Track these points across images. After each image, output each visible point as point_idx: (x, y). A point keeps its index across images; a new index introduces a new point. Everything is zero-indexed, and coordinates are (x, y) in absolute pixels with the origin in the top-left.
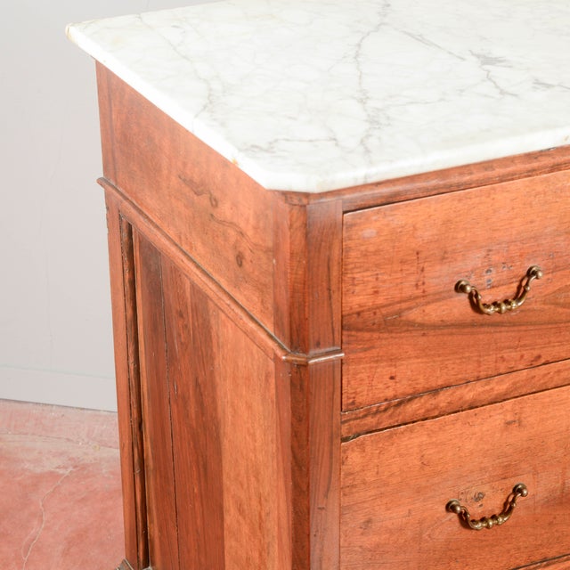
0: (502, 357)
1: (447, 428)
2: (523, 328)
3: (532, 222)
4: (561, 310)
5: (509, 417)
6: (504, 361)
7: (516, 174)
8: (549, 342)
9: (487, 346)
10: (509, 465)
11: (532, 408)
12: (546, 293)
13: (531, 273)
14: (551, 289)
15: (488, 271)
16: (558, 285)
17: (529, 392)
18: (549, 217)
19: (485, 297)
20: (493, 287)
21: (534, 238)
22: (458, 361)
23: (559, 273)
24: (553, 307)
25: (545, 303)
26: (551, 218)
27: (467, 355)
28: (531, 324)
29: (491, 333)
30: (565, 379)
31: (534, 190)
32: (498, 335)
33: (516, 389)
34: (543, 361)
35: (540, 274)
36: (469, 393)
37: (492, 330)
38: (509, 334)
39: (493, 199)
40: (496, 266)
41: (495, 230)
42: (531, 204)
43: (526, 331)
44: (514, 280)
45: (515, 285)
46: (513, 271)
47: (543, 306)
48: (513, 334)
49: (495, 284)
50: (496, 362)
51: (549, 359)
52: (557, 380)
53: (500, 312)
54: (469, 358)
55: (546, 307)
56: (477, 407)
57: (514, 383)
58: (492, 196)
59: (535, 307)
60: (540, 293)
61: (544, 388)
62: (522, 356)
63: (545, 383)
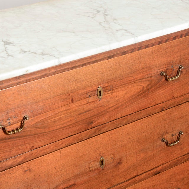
0: (19, 149)
1: (2, 176)
2: (25, 137)
3: (22, 100)
4: (38, 130)
5: (26, 169)
6: (20, 150)
7: (13, 85)
8: (36, 141)
9: (13, 146)
10: (28, 186)
11: (33, 164)
12: (32, 124)
13: (25, 118)
14: (33, 123)
15: (9, 119)
16: (36, 121)
17: (31, 159)
18: (28, 98)
19: (8, 129)
20: (11, 125)
21: (24, 106)
22: (2, 152)
23: (35, 117)
24: (35, 129)
25: (32, 128)
26: (29, 98)
27: (5, 150)
28: (28, 136)
29: (13, 141)
30: (44, 153)
31: (21, 89)
32: (16, 141)
33: (26, 159)
34: (35, 148)
35: (28, 118)
36: (9, 163)
37: (14, 140)
38: (20, 140)
39: (6, 94)
40: (11, 117)
41: (9, 105)
42: (21, 94)
43: (26, 138)
44: (19, 121)
45: (20, 123)
46: (18, 118)
47: (31, 129)
48: (22, 140)
49: (12, 124)
50: (17, 151)
51: (37, 147)
52: (41, 154)
53: (14, 133)
54: (6, 151)
55: (33, 129)
56: (13, 167)
57: (25, 157)
58: (5, 93)
59: (29, 130)
60: (30, 124)
61: (37, 157)
62: (27, 147)
63: (37, 155)
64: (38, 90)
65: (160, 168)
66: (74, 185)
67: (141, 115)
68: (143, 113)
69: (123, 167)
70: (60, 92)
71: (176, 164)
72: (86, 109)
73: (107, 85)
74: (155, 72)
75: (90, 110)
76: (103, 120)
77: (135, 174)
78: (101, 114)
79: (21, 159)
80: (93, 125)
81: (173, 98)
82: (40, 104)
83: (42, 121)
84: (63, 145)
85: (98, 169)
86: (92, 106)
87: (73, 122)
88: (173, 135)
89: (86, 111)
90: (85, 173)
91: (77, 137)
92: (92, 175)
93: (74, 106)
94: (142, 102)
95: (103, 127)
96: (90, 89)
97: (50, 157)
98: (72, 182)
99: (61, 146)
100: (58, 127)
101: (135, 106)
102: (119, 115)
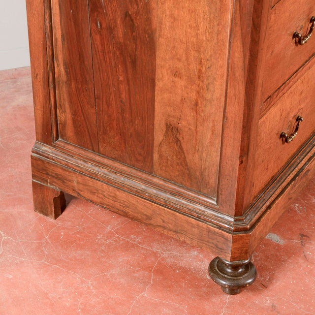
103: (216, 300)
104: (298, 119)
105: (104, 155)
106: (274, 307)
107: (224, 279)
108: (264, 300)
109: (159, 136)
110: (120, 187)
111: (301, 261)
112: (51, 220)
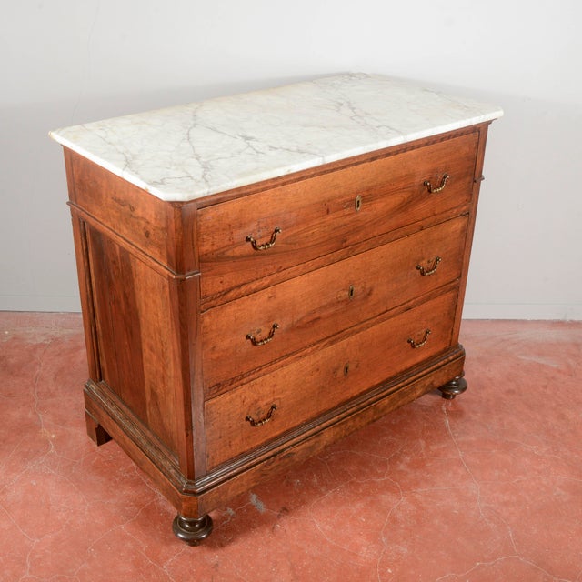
0: (266, 269)
2: (274, 255)
3: (275, 208)
4: (289, 246)
5: (270, 295)
8: (285, 261)
9: (260, 265)
12: (284, 239)
13: (276, 231)
14: (285, 237)
15: (259, 231)
16: (287, 235)
19: (259, 243)
21: (277, 215)
22: (248, 272)
23: (288, 230)
24: (286, 245)
25: (283, 243)
26: (283, 206)
27: (252, 269)
28: (278, 253)
29: (261, 258)
31: (275, 194)
32: (264, 259)
34: (283, 269)
35: (280, 231)
36: (253, 286)
38: (269, 258)
40: (262, 228)
41: (261, 212)
44: (269, 234)
45: (270, 236)
46: (268, 230)
49: (262, 237)
50: (264, 271)
51: (286, 267)
53: (265, 249)
55: (283, 245)
56: (257, 291)
59: (279, 245)
60: (281, 239)
62: (274, 268)
64: (294, 195)
65: (412, 302)
66: (319, 318)
67: (399, 234)
68: (402, 232)
69: (373, 299)
70: (316, 200)
71: (429, 299)
72: (342, 223)
73: (366, 193)
74: (418, 180)
75: (345, 225)
76: (358, 237)
77: (385, 309)
78: (356, 231)
79: (267, 282)
80: (347, 243)
81: (435, 215)
82: (294, 214)
83: (294, 235)
84: (313, 267)
85: (346, 300)
86: (348, 219)
87: (326, 238)
88: (429, 262)
89: (342, 226)
90: (331, 304)
91: (329, 258)
92: (340, 307)
93: (329, 218)
94: (401, 218)
95: (357, 247)
96: (348, 198)
97: (296, 281)
98: (317, 315)
99: (311, 269)
100: (310, 244)
101: (393, 222)
102: (375, 233)
103: (174, 547)
104: (273, 407)
105: (124, 402)
106: (217, 565)
107: (182, 533)
108: (213, 557)
109: (148, 398)
110: (126, 432)
111: (267, 531)
112: (95, 445)
